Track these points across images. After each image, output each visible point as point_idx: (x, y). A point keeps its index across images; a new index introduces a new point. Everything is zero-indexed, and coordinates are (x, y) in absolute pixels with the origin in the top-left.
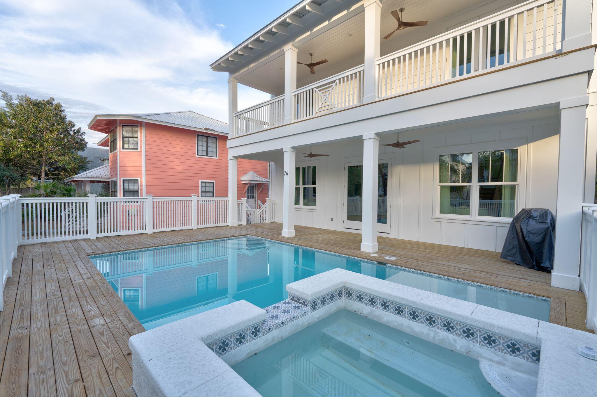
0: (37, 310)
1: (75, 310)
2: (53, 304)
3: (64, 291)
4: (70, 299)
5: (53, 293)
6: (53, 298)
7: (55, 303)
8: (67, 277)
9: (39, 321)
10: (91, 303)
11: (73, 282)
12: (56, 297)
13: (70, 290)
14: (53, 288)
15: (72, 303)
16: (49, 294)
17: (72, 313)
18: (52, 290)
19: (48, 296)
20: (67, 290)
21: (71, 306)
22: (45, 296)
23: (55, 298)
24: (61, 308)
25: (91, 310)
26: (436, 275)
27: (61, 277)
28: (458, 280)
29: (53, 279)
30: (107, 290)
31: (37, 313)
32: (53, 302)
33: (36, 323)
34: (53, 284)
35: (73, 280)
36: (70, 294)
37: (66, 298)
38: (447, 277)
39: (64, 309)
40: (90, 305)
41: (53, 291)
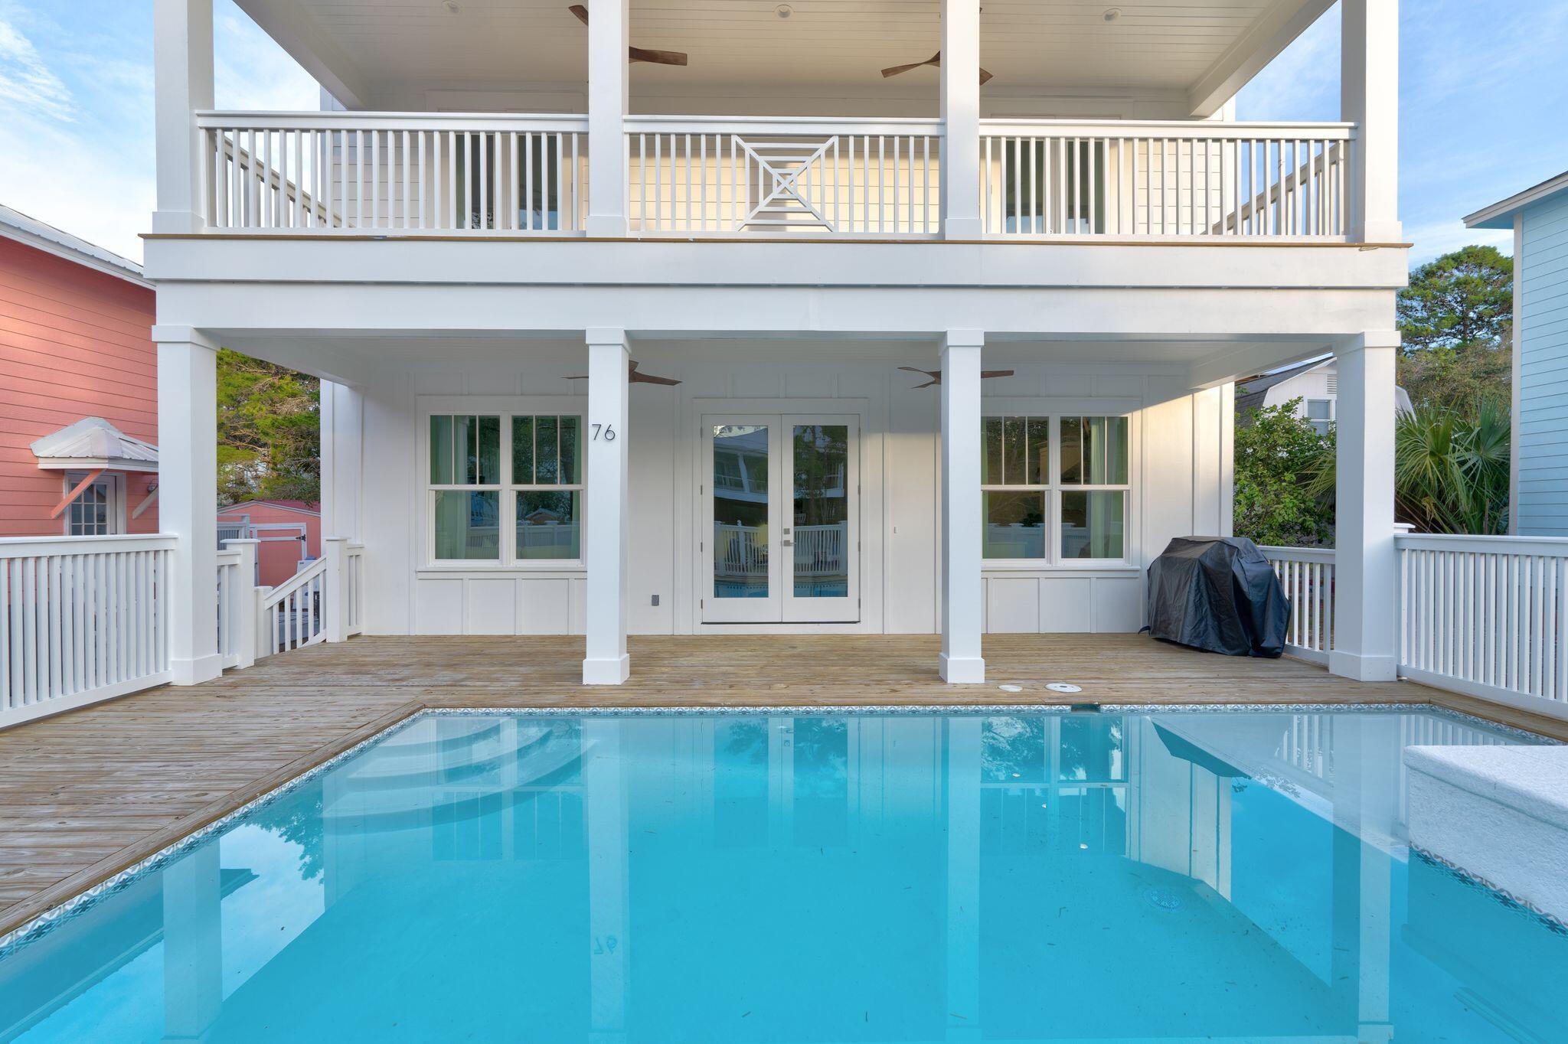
26: (1228, 706)
28: (1277, 707)
38: (1253, 705)
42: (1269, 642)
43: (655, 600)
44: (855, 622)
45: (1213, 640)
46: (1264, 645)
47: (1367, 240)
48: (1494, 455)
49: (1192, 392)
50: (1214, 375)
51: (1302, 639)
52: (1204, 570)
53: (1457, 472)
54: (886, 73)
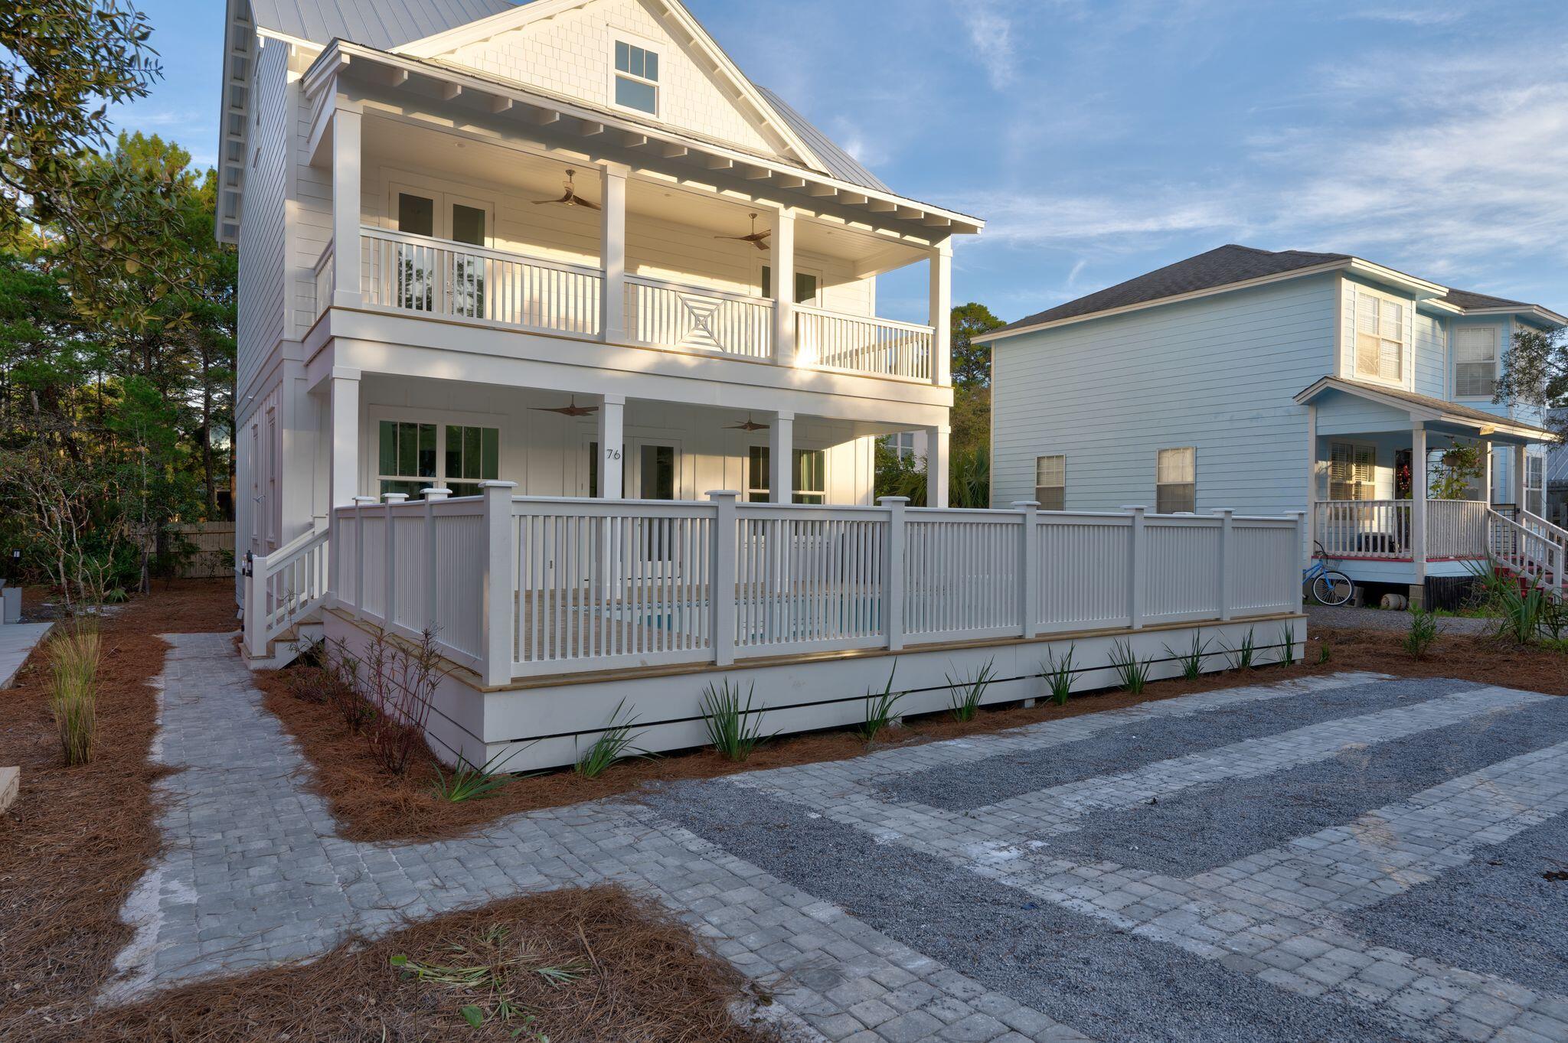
47: (940, 384)
48: (983, 479)
49: (855, 438)
50: (867, 433)
53: (967, 489)
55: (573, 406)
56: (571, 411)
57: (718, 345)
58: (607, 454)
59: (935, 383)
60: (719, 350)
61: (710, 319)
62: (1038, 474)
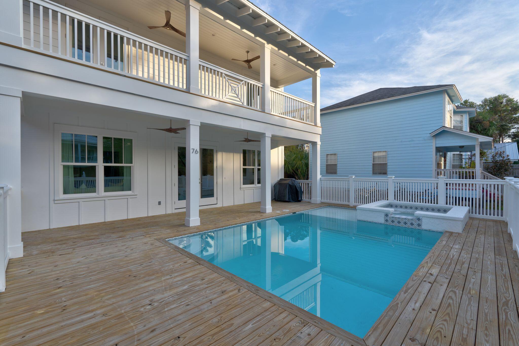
0: (491, 266)
1: (465, 256)
2: (478, 265)
3: (464, 272)
4: (463, 263)
5: (474, 274)
6: (476, 270)
7: (476, 265)
8: (451, 289)
9: (489, 259)
10: (452, 255)
11: (450, 277)
12: (473, 270)
13: (459, 270)
14: (473, 280)
15: (464, 260)
16: (479, 275)
17: (467, 255)
18: (474, 279)
19: (480, 274)
20: (461, 272)
21: (466, 259)
22: (483, 275)
23: (475, 269)
24: (473, 260)
25: (455, 252)
27: (457, 291)
29: (469, 295)
30: (432, 257)
31: (490, 264)
32: (477, 267)
33: (491, 258)
34: (471, 286)
35: (448, 280)
36: (461, 267)
37: (466, 266)
39: (471, 259)
40: (453, 254)
41: (474, 277)
42: (300, 199)
43: (160, 203)
44: (216, 204)
45: (291, 200)
46: (299, 199)
47: (318, 125)
51: (305, 197)
52: (290, 185)
54: (233, 59)
55: (171, 128)
56: (170, 130)
57: (241, 101)
58: (191, 151)
59: (316, 125)
60: (241, 103)
61: (237, 89)
62: (327, 160)
